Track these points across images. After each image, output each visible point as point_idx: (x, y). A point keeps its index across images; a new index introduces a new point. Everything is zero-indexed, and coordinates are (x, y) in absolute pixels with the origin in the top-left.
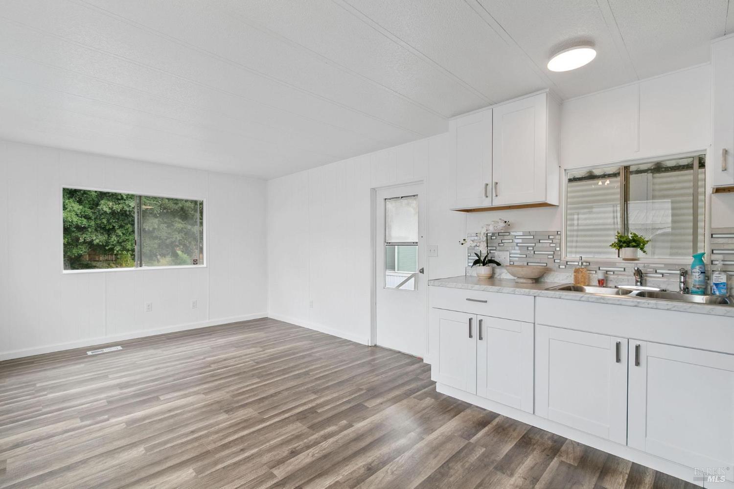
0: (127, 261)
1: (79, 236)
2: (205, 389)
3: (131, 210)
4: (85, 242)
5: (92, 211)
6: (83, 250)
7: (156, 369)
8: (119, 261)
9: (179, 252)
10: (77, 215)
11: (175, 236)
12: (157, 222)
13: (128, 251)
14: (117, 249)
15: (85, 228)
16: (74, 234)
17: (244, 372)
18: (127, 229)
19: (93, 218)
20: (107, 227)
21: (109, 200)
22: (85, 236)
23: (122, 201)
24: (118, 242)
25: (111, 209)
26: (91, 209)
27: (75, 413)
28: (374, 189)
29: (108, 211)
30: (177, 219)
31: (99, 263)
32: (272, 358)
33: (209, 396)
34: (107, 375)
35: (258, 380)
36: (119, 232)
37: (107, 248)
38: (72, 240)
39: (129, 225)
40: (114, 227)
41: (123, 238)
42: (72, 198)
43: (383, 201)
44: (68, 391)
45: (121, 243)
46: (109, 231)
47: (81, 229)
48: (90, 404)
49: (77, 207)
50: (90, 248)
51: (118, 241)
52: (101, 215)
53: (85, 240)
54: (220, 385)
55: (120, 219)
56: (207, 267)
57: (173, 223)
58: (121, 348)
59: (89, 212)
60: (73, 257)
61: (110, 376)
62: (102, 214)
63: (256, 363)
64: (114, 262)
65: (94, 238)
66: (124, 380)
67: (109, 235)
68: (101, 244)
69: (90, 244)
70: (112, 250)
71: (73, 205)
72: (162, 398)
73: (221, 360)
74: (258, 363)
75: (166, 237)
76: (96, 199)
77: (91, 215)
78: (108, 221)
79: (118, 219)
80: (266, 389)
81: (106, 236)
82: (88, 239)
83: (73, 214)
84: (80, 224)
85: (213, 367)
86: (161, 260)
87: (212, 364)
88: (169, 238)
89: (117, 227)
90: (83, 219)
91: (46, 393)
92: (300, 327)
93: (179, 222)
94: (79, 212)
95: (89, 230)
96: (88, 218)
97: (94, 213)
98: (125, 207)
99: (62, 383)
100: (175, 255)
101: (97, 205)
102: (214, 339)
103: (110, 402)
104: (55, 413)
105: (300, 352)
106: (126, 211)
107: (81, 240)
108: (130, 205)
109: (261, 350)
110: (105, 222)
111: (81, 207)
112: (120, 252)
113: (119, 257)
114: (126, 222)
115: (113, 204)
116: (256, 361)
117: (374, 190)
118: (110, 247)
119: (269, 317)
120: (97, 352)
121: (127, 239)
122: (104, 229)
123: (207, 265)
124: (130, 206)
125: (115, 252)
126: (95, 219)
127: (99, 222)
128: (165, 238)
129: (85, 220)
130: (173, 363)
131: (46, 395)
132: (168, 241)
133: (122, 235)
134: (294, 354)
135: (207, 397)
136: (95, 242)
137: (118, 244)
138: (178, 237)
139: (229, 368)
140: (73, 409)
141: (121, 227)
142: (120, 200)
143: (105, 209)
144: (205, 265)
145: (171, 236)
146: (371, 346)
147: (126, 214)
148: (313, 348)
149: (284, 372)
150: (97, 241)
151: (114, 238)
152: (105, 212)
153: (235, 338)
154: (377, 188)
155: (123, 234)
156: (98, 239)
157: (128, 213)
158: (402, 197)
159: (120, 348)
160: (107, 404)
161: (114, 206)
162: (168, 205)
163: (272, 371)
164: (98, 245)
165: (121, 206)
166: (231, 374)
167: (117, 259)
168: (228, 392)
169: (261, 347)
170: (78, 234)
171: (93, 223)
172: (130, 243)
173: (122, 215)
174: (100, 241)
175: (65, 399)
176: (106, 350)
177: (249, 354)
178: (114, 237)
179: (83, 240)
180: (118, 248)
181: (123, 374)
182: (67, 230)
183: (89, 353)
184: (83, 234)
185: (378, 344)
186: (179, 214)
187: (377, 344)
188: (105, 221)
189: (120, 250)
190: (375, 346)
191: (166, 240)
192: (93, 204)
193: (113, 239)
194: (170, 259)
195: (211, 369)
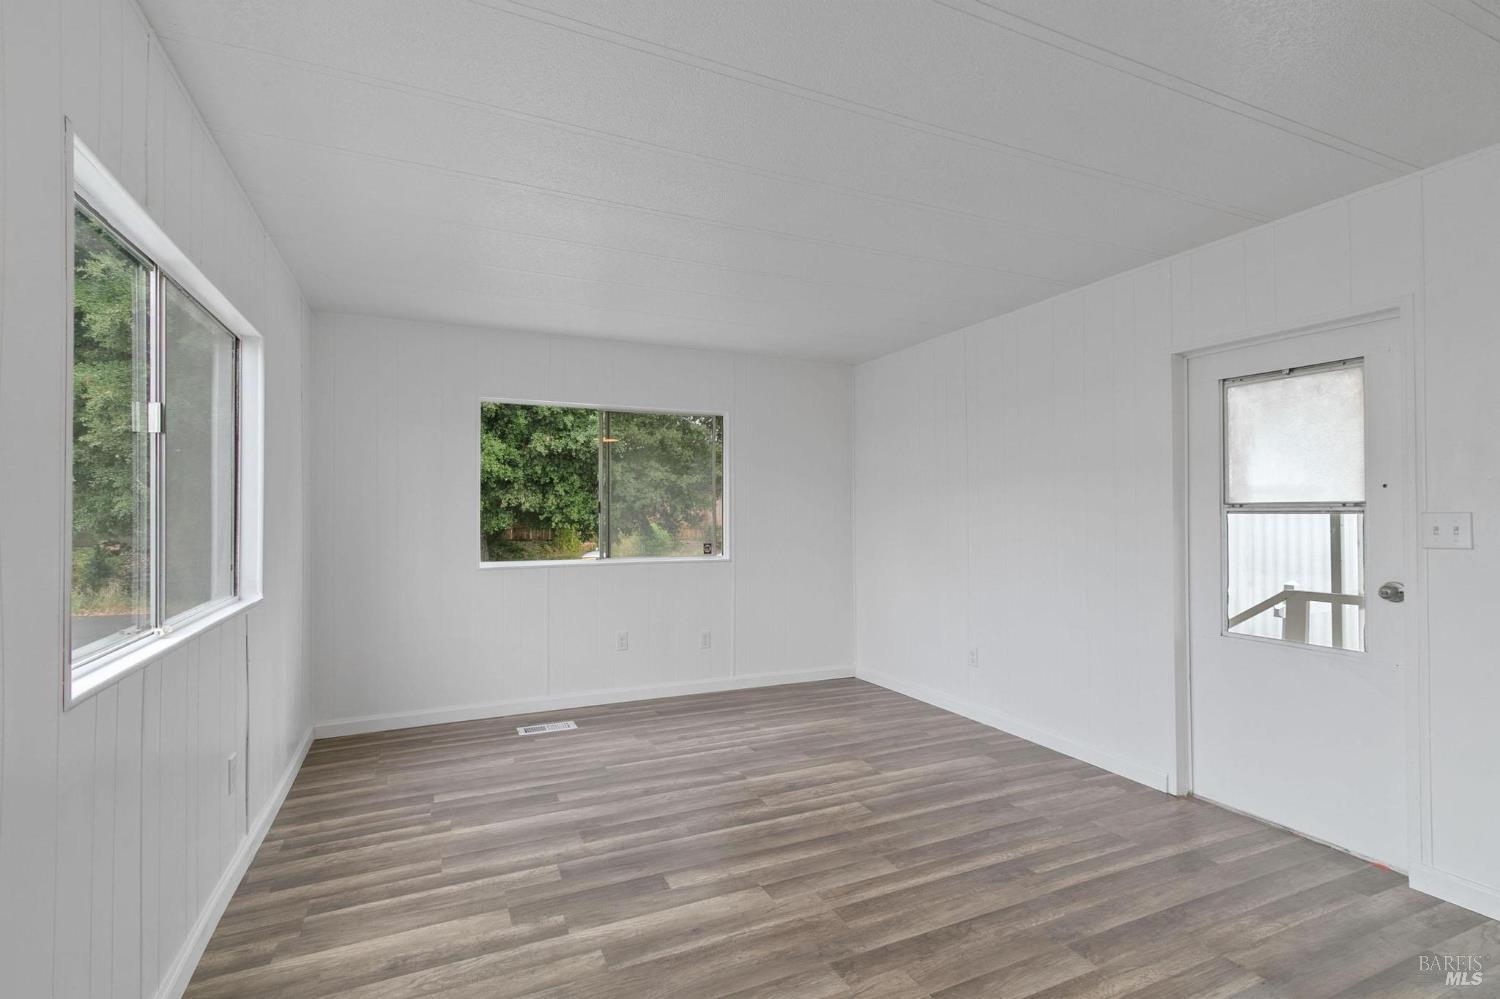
0: (570, 541)
1: (501, 497)
2: (765, 873)
3: (579, 448)
4: (508, 508)
5: (520, 452)
6: (506, 522)
7: (647, 793)
8: (557, 540)
9: (654, 525)
10: (498, 460)
11: (649, 495)
12: (620, 470)
13: (572, 522)
14: (556, 520)
15: (509, 482)
16: (493, 494)
17: (849, 834)
18: (572, 484)
19: (520, 465)
20: (542, 481)
21: (545, 433)
22: (509, 496)
23: (564, 434)
24: (558, 507)
25: (547, 447)
26: (518, 449)
27: (501, 894)
28: (1181, 356)
29: (544, 452)
30: (653, 463)
31: (528, 543)
32: (906, 799)
33: (781, 900)
34: (555, 794)
35: (888, 869)
36: (560, 490)
37: (541, 518)
38: (491, 504)
39: (575, 477)
40: (552, 480)
41: (566, 499)
42: (491, 430)
43: (1216, 387)
44: (487, 826)
45: (562, 509)
46: (545, 488)
47: (505, 485)
48: (527, 871)
49: (498, 446)
50: (515, 517)
51: (558, 505)
52: (532, 459)
53: (509, 504)
54: (798, 866)
55: (562, 466)
56: (730, 561)
57: (646, 471)
58: (576, 727)
59: (515, 454)
60: (492, 533)
61: (562, 798)
62: (535, 457)
63: (868, 807)
64: (551, 543)
65: (523, 500)
66: (588, 812)
67: (544, 496)
68: (532, 510)
69: (516, 510)
70: (548, 520)
71: (493, 442)
72: (673, 882)
73: (781, 786)
74: (875, 810)
75: (634, 496)
76: (526, 432)
77: (518, 459)
78: (544, 469)
79: (558, 466)
80: (926, 905)
81: (540, 496)
82: (514, 503)
83: (493, 458)
84: (502, 476)
85: (769, 805)
86: (623, 541)
87: (766, 794)
88: (639, 499)
89: (556, 480)
90: (507, 466)
91: (448, 822)
92: (944, 712)
93: (658, 469)
94: (501, 454)
95: (516, 487)
96: (512, 464)
97: (522, 456)
98: (570, 443)
99: (477, 802)
100: (647, 531)
101: (528, 441)
102: (753, 725)
103: (565, 873)
104: (465, 886)
105: (973, 791)
106: (570, 450)
107: (504, 504)
108: (578, 438)
109: (869, 768)
110: (540, 472)
111: (504, 446)
112: (560, 525)
113: (556, 533)
114: (571, 470)
115: (551, 440)
116: (867, 802)
117: (1182, 358)
118: (546, 515)
119: (858, 676)
120: (534, 730)
121: (572, 502)
122: (537, 483)
123: (731, 556)
124: (577, 441)
125: (554, 524)
126: (524, 467)
127: (529, 471)
128: (632, 499)
129: (510, 469)
130: (682, 781)
131: (448, 829)
132: (638, 505)
133: (563, 494)
134: (962, 792)
135: (778, 901)
136: (524, 508)
137: (557, 511)
138: (655, 496)
139: (807, 814)
140: (497, 879)
141: (562, 479)
142: (561, 430)
143: (538, 449)
144: (726, 556)
145: (643, 496)
146: (1177, 798)
147: (572, 456)
148: (1003, 782)
149: (956, 850)
150: (527, 505)
151: (552, 501)
152: (540, 454)
153: (799, 726)
154: (1191, 352)
155: (566, 492)
156: (529, 501)
157: (574, 454)
158: (1291, 370)
159: (572, 725)
160: (560, 878)
161: (553, 443)
162: (639, 437)
163: (920, 844)
164: (528, 511)
165: (563, 441)
166: (816, 835)
167: (554, 536)
168: (825, 896)
169: (867, 761)
170: (500, 494)
171: (520, 474)
172: (576, 510)
173: (564, 458)
174: (531, 506)
175: (483, 847)
176: (549, 728)
177: (843, 779)
178: (552, 497)
179: (506, 504)
180: (557, 518)
181: (587, 794)
182: (485, 487)
183: (521, 731)
184: (507, 492)
185: (1199, 792)
186: (656, 454)
187: (1195, 792)
188: (538, 469)
189: (561, 521)
190: (1190, 797)
191: (634, 502)
192: (522, 441)
193: (550, 503)
194: (638, 538)
195: (764, 809)
